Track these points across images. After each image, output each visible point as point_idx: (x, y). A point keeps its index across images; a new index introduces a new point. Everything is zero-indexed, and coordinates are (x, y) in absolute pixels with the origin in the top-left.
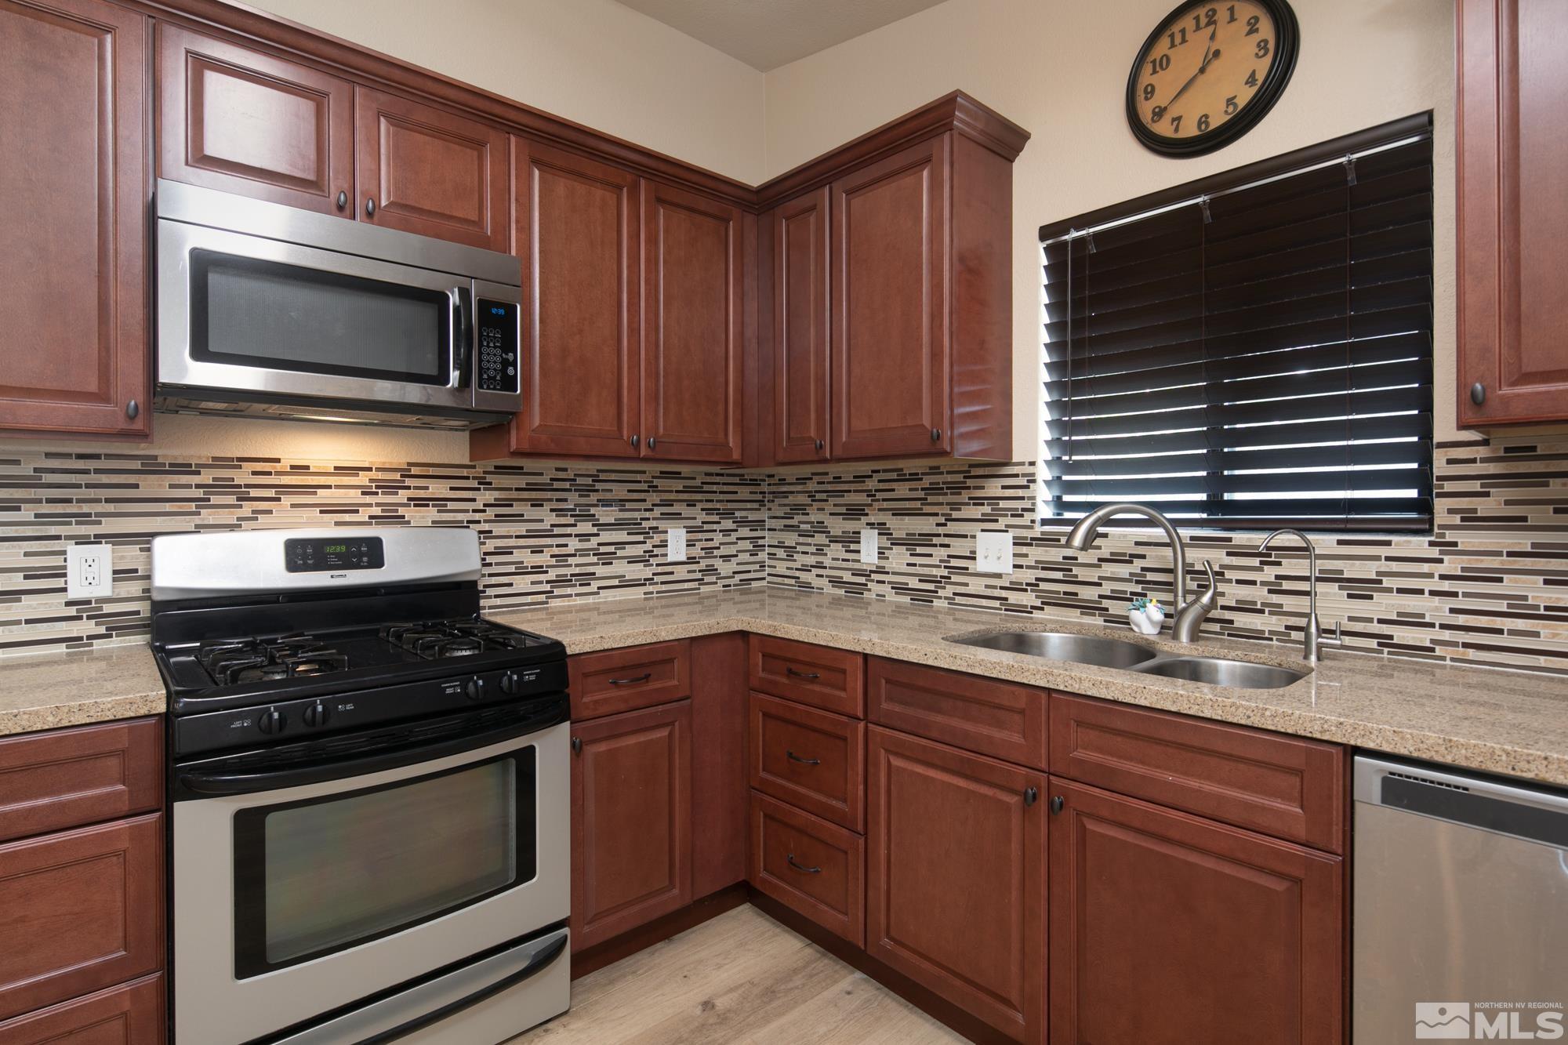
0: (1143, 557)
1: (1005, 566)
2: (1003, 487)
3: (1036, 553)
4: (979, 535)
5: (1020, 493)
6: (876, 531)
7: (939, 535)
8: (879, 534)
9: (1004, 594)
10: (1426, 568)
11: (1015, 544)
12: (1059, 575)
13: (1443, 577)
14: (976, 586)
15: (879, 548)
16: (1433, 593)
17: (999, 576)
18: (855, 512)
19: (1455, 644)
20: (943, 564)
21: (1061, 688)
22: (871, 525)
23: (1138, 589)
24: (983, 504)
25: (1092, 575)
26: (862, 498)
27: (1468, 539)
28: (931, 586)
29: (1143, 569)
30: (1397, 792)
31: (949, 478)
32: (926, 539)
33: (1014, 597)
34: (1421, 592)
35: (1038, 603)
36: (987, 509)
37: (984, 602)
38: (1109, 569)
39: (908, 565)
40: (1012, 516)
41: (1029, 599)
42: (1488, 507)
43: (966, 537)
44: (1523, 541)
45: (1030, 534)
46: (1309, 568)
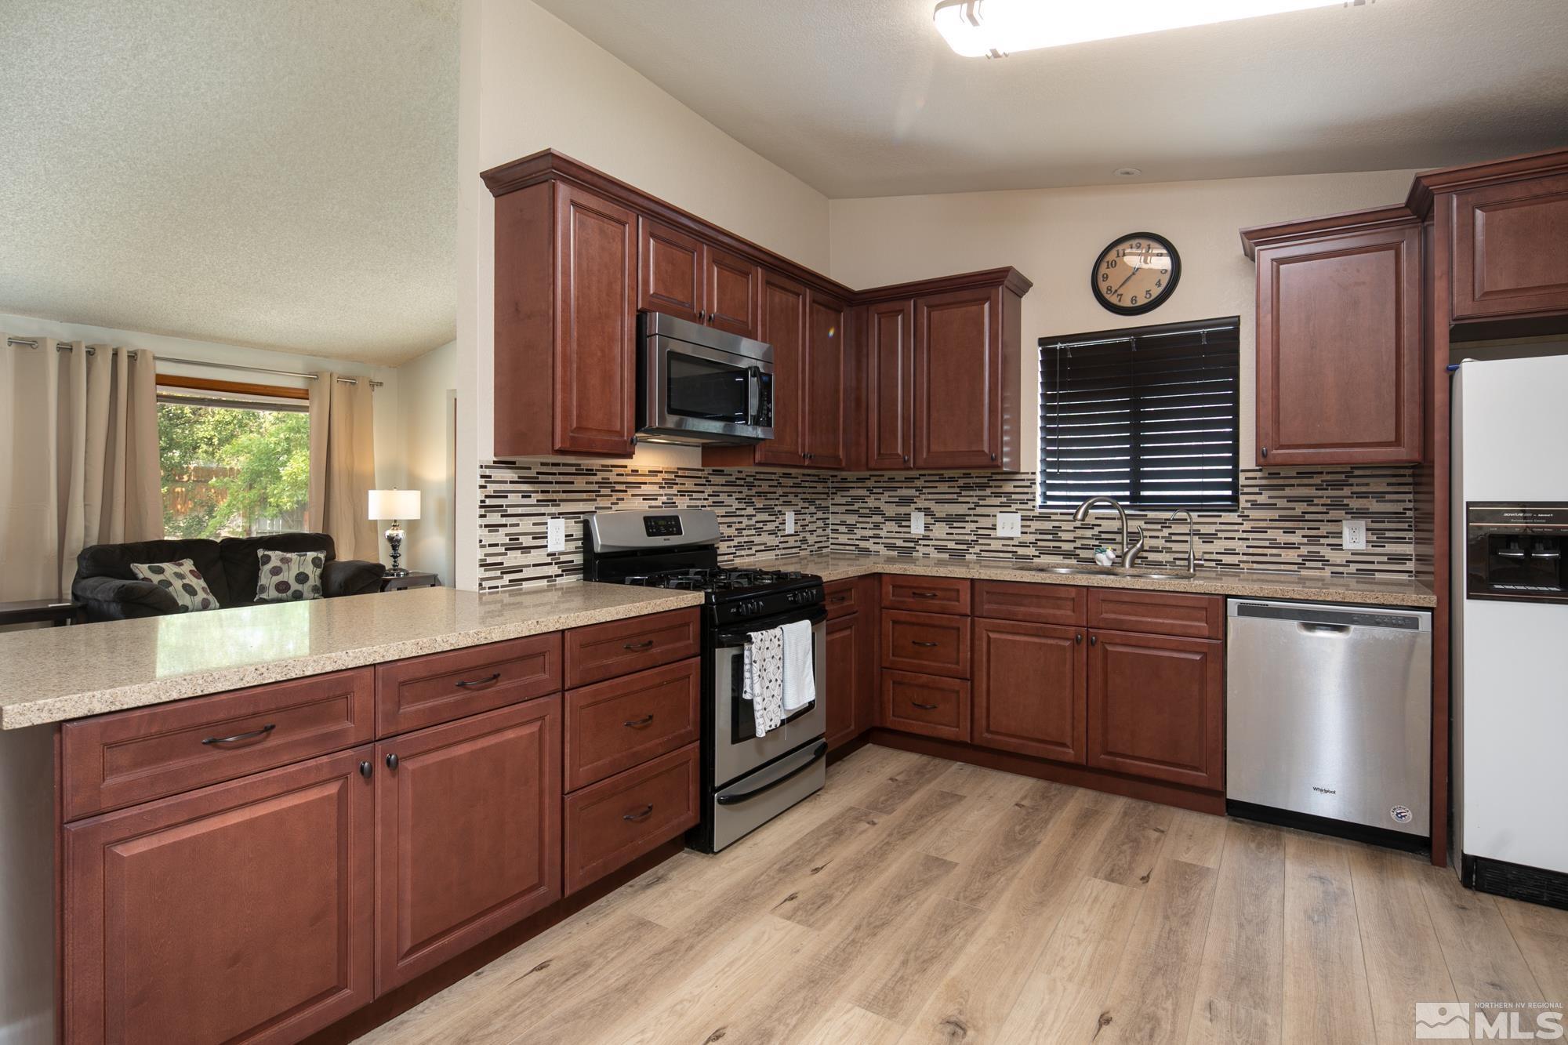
0: (1100, 525)
1: (1016, 533)
2: (1015, 487)
3: (1036, 525)
4: (999, 515)
5: (1026, 490)
6: (923, 513)
7: (970, 515)
8: (925, 515)
9: (1015, 549)
10: (1236, 527)
11: (1022, 520)
12: (1050, 537)
13: (1243, 531)
14: (996, 545)
15: (925, 524)
16: (1239, 539)
17: (1012, 539)
18: (907, 501)
19: (1248, 562)
20: (973, 533)
21: (1096, 585)
22: (919, 509)
23: (1097, 543)
24: (1001, 497)
25: (1070, 536)
26: (913, 492)
27: (1253, 514)
28: (965, 547)
29: (1100, 532)
30: (1243, 611)
31: (978, 480)
32: (961, 518)
33: (1021, 551)
34: (1234, 539)
35: (1037, 553)
36: (1004, 500)
37: (1001, 555)
38: (1079, 533)
39: (947, 534)
40: (1020, 503)
41: (1031, 551)
42: (1261, 499)
43: (989, 516)
44: (1275, 514)
45: (1031, 514)
46: (1185, 529)
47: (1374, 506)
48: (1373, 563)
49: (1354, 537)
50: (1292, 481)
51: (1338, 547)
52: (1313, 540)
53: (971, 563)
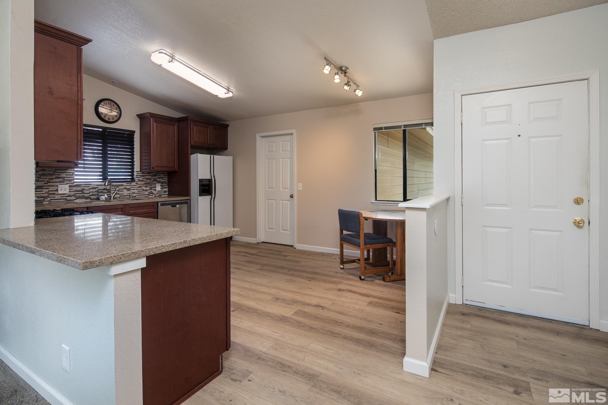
0: (98, 188)
1: (67, 192)
2: (66, 175)
3: (74, 189)
4: (59, 185)
5: (71, 176)
7: (45, 186)
9: (66, 198)
10: (135, 186)
11: (69, 187)
12: (80, 192)
13: (137, 187)
14: (57, 197)
16: (136, 189)
17: (65, 194)
19: (138, 195)
20: (47, 193)
23: (97, 193)
24: (60, 179)
25: (88, 192)
27: (139, 183)
28: (42, 199)
31: (49, 172)
33: (68, 198)
35: (75, 199)
36: (61, 180)
37: (60, 200)
38: (91, 190)
40: (68, 181)
41: (73, 198)
42: (141, 179)
43: (55, 186)
44: (143, 183)
45: (73, 185)
46: (123, 187)
47: (162, 180)
48: (161, 193)
49: (158, 188)
50: (147, 175)
51: (155, 190)
52: (151, 188)
53: (46, 205)
